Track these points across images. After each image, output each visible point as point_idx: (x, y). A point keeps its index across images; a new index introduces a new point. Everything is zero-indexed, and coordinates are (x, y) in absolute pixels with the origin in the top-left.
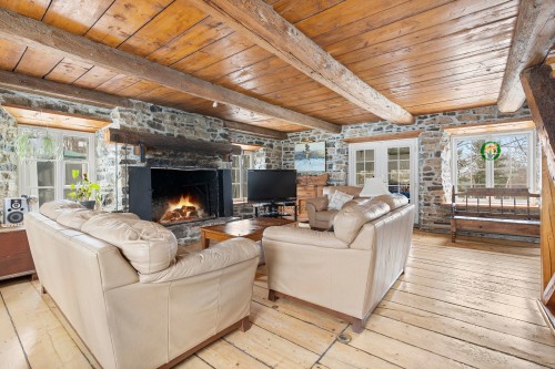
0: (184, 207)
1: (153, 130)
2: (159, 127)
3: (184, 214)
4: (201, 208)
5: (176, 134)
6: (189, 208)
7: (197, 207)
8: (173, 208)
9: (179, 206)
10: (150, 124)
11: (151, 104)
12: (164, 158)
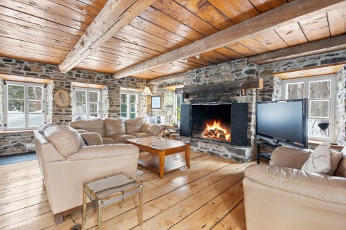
0: (216, 129)
1: (196, 84)
2: (199, 81)
3: (216, 135)
4: (228, 132)
5: (208, 83)
6: (219, 131)
7: (225, 132)
8: (209, 128)
9: (213, 128)
10: (195, 81)
11: (196, 70)
12: (199, 98)
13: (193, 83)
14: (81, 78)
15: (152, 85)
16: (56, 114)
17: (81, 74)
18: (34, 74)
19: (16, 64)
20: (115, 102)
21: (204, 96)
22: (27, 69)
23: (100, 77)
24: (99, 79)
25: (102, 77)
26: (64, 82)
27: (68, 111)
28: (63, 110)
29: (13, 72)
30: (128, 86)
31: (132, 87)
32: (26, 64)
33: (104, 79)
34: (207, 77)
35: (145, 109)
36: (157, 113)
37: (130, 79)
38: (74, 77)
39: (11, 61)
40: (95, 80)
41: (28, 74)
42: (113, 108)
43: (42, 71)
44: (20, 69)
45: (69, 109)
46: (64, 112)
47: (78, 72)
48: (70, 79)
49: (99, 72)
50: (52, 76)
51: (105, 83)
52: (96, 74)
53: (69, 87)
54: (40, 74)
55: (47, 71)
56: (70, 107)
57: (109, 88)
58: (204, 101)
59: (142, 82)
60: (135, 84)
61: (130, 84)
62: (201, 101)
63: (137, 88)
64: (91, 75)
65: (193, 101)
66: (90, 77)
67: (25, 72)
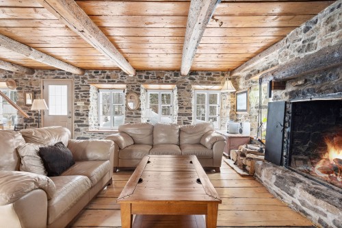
1: (302, 56)
10: (300, 51)
11: (303, 26)
12: (309, 86)
13: (296, 55)
14: (150, 80)
15: (238, 77)
16: (128, 116)
17: (150, 75)
18: (113, 81)
19: (101, 75)
20: (185, 103)
21: (323, 79)
22: (108, 77)
23: (169, 76)
24: (167, 78)
25: (171, 75)
26: (135, 85)
27: (137, 114)
28: (133, 112)
29: (100, 81)
30: (202, 83)
31: (209, 84)
32: (108, 73)
33: (173, 78)
34: (333, 29)
35: (228, 112)
36: (243, 117)
37: (205, 73)
38: (144, 79)
39: (98, 72)
40: (164, 80)
41: (109, 81)
42: (183, 111)
43: (118, 77)
44: (103, 78)
45: (138, 112)
46: (134, 115)
47: (148, 73)
48: (140, 81)
49: (168, 70)
50: (125, 81)
51: (174, 82)
52: (164, 74)
53: (139, 90)
54: (117, 80)
55: (122, 76)
56: (139, 109)
57: (178, 88)
58: (320, 92)
59: (223, 75)
60: (212, 79)
61: (206, 79)
62: (313, 91)
63: (216, 84)
64: (160, 75)
65: (293, 95)
66: (159, 78)
67: (106, 80)
